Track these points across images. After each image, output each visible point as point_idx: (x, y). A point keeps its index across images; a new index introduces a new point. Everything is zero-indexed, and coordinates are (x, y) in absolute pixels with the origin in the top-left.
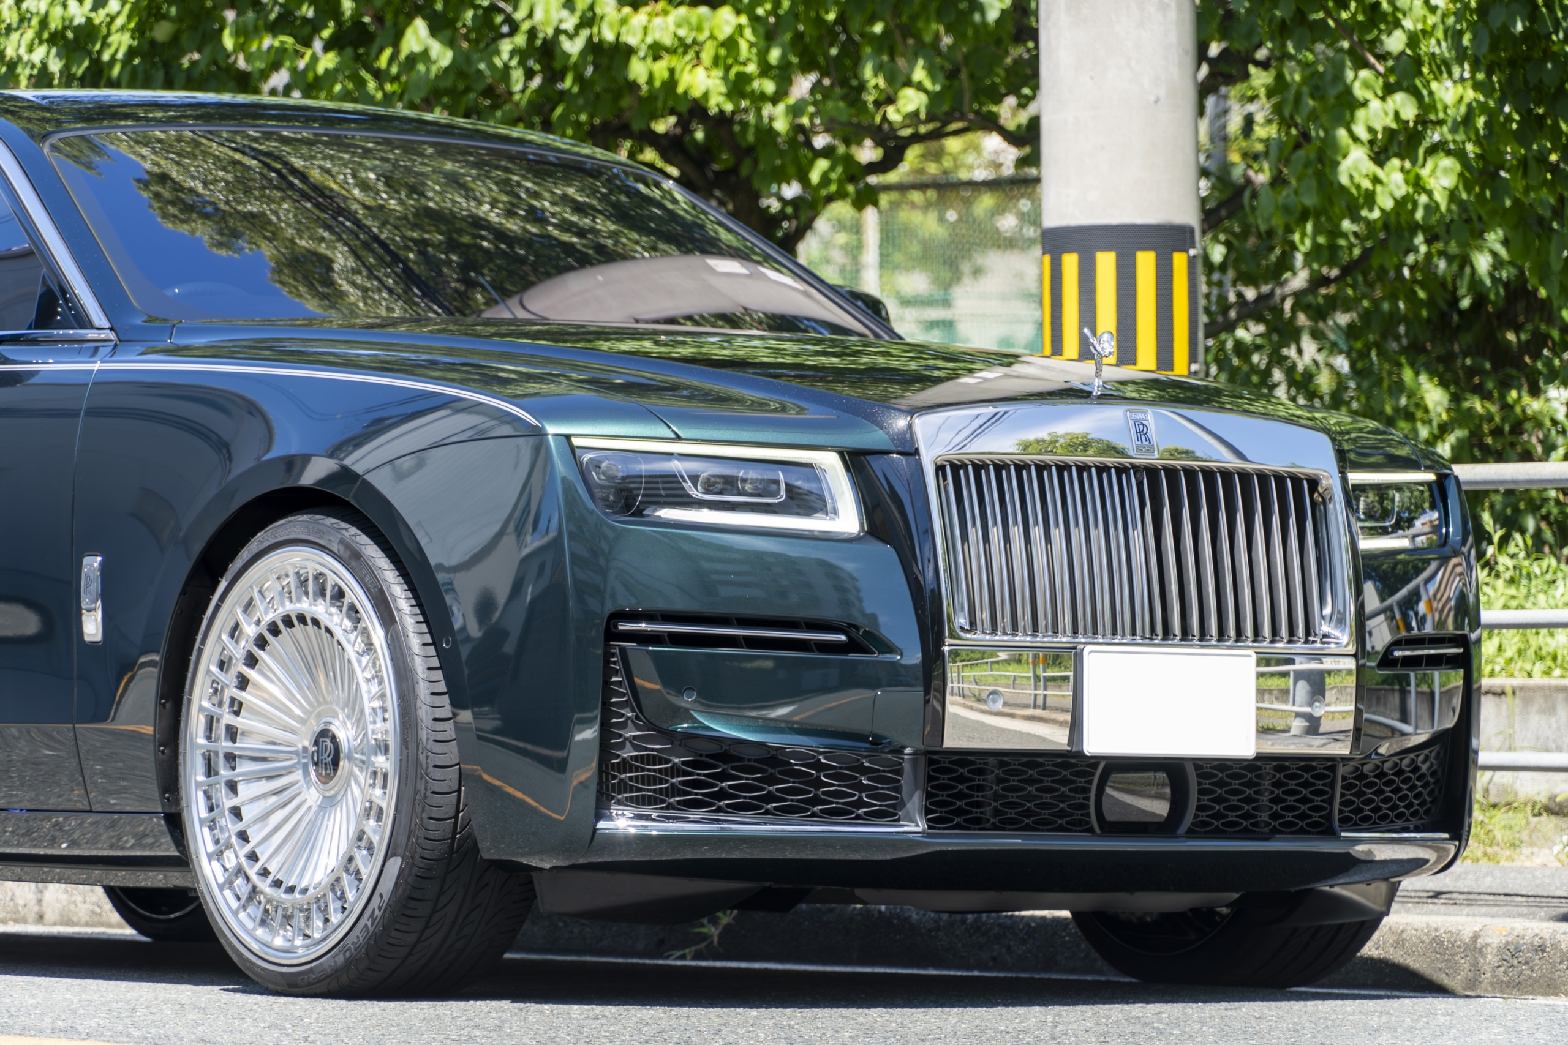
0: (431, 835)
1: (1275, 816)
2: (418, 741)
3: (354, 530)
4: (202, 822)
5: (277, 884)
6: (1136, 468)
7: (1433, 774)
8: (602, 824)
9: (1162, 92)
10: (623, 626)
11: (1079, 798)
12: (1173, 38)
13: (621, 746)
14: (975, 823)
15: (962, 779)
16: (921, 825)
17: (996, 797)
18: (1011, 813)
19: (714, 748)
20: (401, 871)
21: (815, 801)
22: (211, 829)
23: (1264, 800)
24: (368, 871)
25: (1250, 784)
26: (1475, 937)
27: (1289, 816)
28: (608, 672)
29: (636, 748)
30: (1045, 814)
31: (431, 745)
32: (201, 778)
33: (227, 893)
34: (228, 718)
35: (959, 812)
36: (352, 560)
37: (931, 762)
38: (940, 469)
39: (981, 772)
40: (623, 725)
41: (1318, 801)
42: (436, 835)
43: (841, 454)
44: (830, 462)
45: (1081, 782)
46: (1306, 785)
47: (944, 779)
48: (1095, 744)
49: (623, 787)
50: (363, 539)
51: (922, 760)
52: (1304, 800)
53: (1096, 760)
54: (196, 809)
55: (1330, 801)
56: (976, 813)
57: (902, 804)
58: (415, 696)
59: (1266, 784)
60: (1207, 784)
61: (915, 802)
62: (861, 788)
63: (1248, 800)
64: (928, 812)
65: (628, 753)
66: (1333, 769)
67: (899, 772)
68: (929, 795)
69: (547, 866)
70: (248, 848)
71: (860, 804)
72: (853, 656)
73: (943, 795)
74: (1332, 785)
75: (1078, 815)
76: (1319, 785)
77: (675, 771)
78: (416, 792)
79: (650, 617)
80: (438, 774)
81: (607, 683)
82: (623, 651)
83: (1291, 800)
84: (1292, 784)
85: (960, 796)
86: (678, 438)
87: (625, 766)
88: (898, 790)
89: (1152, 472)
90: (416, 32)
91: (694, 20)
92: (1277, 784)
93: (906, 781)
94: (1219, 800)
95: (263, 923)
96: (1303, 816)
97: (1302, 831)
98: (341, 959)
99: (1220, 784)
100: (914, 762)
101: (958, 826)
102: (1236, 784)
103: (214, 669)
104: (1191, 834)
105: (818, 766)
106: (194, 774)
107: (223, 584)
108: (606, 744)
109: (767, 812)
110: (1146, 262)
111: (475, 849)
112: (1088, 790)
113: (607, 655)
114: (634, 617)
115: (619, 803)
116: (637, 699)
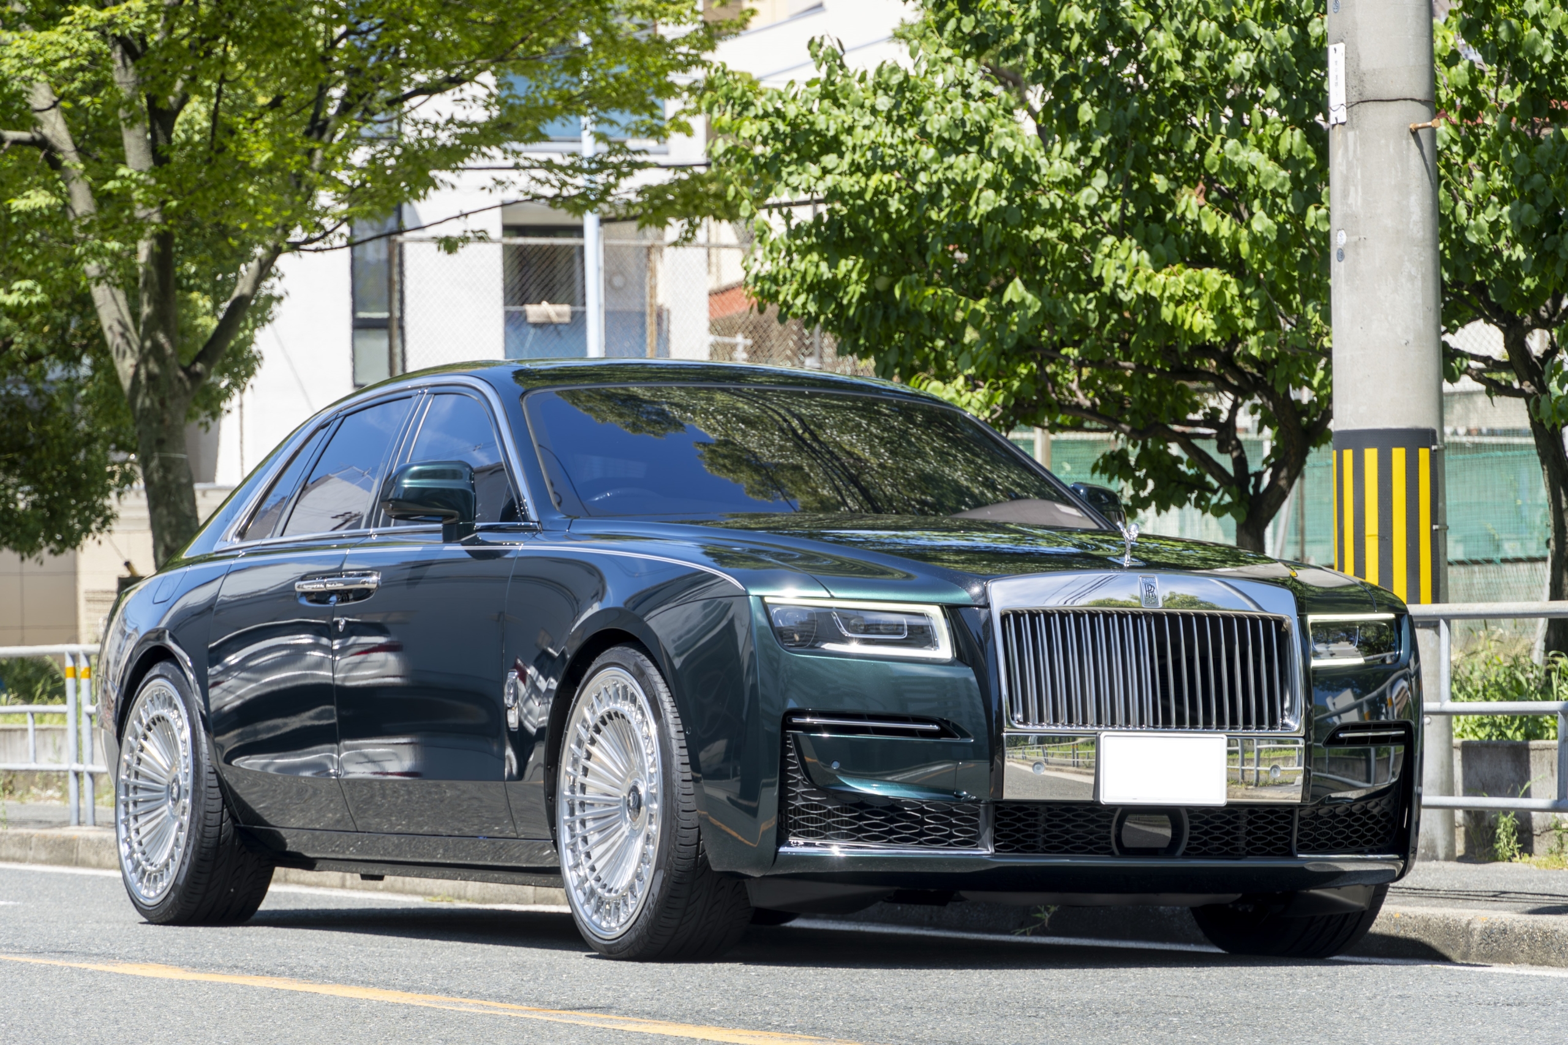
0: (682, 855)
1: (1248, 844)
2: (672, 794)
3: (643, 657)
4: (567, 845)
5: (605, 886)
6: (1146, 614)
7: (1384, 815)
8: (782, 849)
9: (1411, 338)
10: (796, 720)
11: (1103, 832)
13: (795, 798)
14: (1031, 849)
15: (1019, 820)
16: (991, 850)
17: (1046, 831)
18: (1055, 842)
19: (856, 800)
20: (664, 879)
21: (921, 834)
22: (573, 851)
23: (1241, 833)
24: (648, 876)
25: (1228, 822)
26: (1469, 923)
27: (1259, 844)
28: (785, 750)
29: (805, 799)
30: (1079, 843)
31: (680, 797)
32: (567, 817)
33: (579, 892)
34: (580, 778)
35: (1018, 841)
36: (640, 675)
37: (997, 809)
38: (1004, 618)
39: (1034, 815)
40: (796, 785)
41: (1281, 833)
42: (685, 855)
43: (942, 607)
44: (935, 612)
45: (1104, 821)
46: (1271, 823)
47: (1007, 820)
48: (1109, 796)
49: (796, 825)
50: (649, 663)
51: (991, 808)
52: (1270, 833)
53: (1112, 808)
54: (565, 838)
55: (1290, 834)
56: (1030, 842)
57: (978, 837)
58: (671, 765)
59: (1243, 822)
60: (1196, 823)
61: (987, 834)
62: (951, 825)
63: (1228, 833)
64: (995, 841)
65: (799, 803)
66: (1292, 812)
67: (977, 815)
68: (996, 831)
69: (757, 875)
70: (591, 862)
71: (951, 836)
72: (943, 740)
73: (1006, 831)
74: (1291, 823)
75: (1102, 844)
76: (1282, 823)
77: (829, 814)
78: (672, 827)
79: (813, 715)
80: (685, 815)
81: (784, 757)
82: (795, 736)
83: (1260, 833)
84: (1261, 823)
85: (1019, 830)
86: (832, 598)
87: (797, 811)
88: (977, 827)
89: (1159, 617)
90: (1015, 288)
92: (1250, 823)
93: (981, 821)
94: (1206, 833)
95: (597, 911)
96: (1270, 844)
97: (1269, 854)
98: (633, 936)
99: (1207, 823)
100: (986, 809)
101: (1017, 851)
102: (1218, 823)
103: (573, 746)
104: (1186, 855)
105: (922, 811)
106: (564, 816)
107: (578, 691)
108: (783, 799)
109: (890, 841)
110: (1399, 456)
111: (708, 866)
112: (1109, 827)
113: (784, 739)
114: (801, 713)
115: (795, 835)
116: (805, 768)
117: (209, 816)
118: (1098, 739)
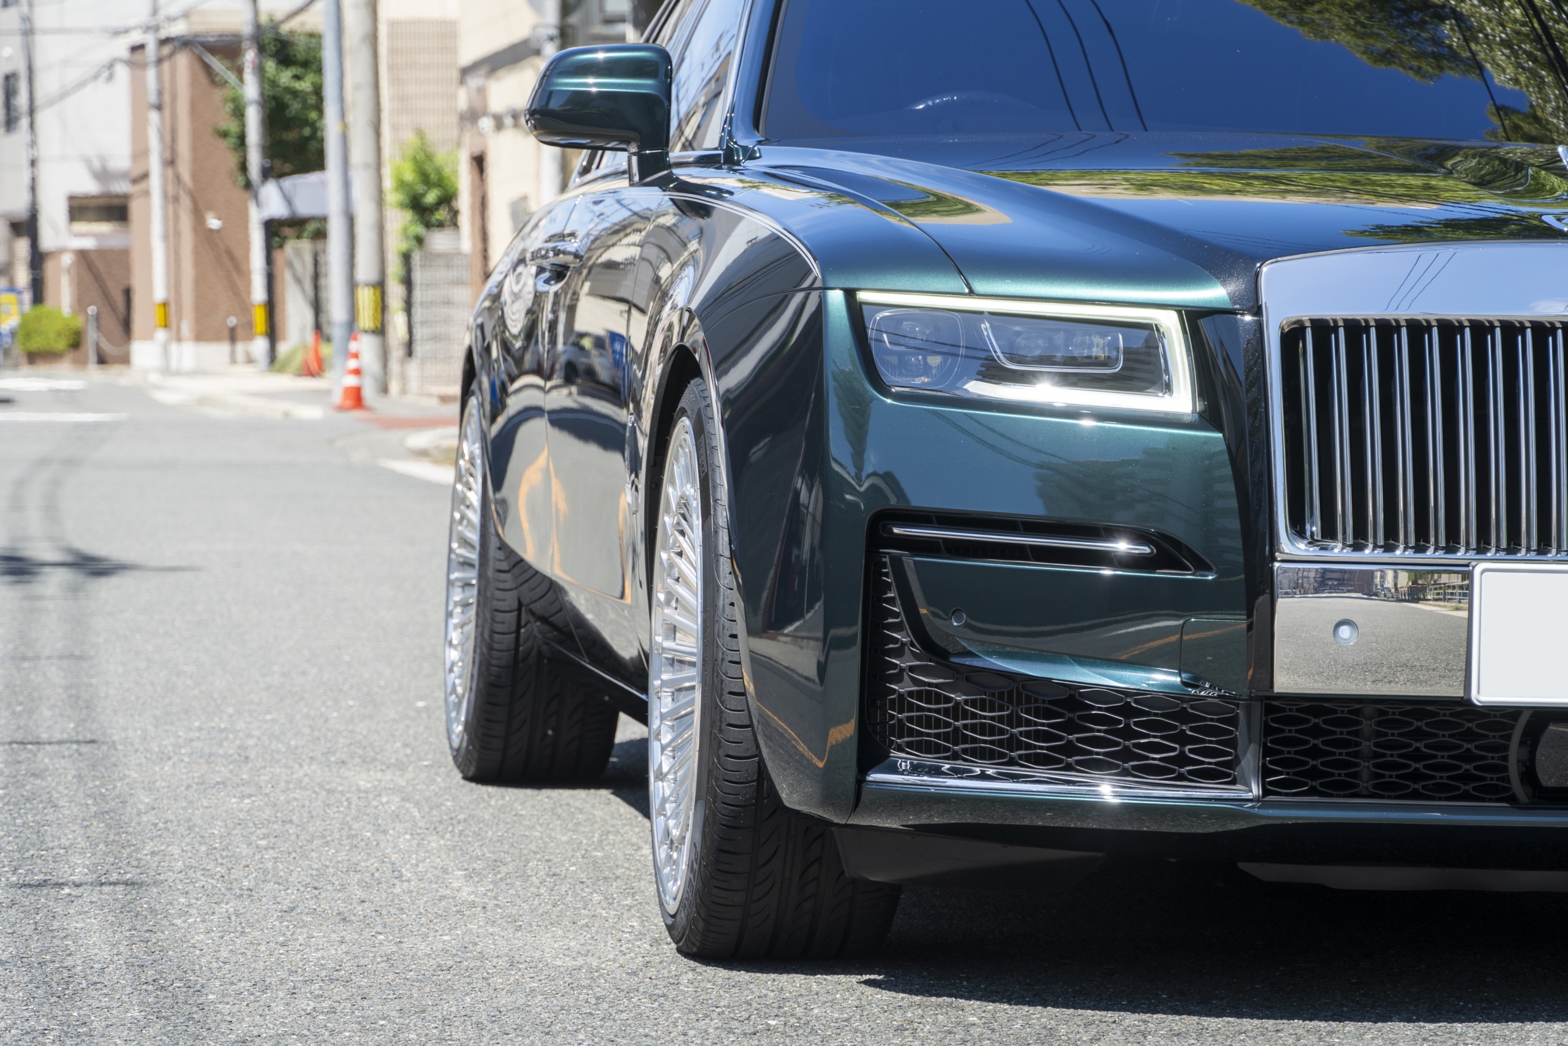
8: (874, 777)
10: (898, 531)
11: (1492, 758)
13: (898, 678)
14: (1345, 788)
15: (1315, 732)
16: (1256, 790)
17: (1373, 755)
18: (1391, 776)
20: (706, 819)
21: (1126, 755)
28: (876, 586)
29: (916, 682)
30: (1442, 777)
35: (1314, 773)
37: (1265, 709)
39: (1344, 722)
40: (899, 653)
42: (734, 777)
43: (1179, 313)
44: (1170, 323)
45: (1494, 738)
47: (1290, 731)
48: (1489, 690)
49: (901, 730)
51: (1257, 709)
53: (1510, 711)
56: (1340, 775)
57: (1233, 763)
61: (1250, 759)
62: (1182, 739)
64: (1266, 772)
65: (905, 688)
67: (1233, 721)
68: (1267, 752)
71: (1182, 760)
72: (1164, 573)
73: (1288, 753)
75: (1491, 778)
77: (959, 711)
79: (926, 519)
81: (873, 600)
82: (897, 562)
85: (1315, 752)
86: (972, 293)
87: (902, 703)
88: (1232, 743)
93: (1240, 733)
98: (684, 916)
100: (1248, 710)
101: (1312, 792)
105: (1127, 711)
108: (871, 678)
109: (1066, 768)
112: (1506, 748)
113: (874, 566)
114: (906, 516)
115: (900, 749)
116: (915, 621)
118: (1468, 576)
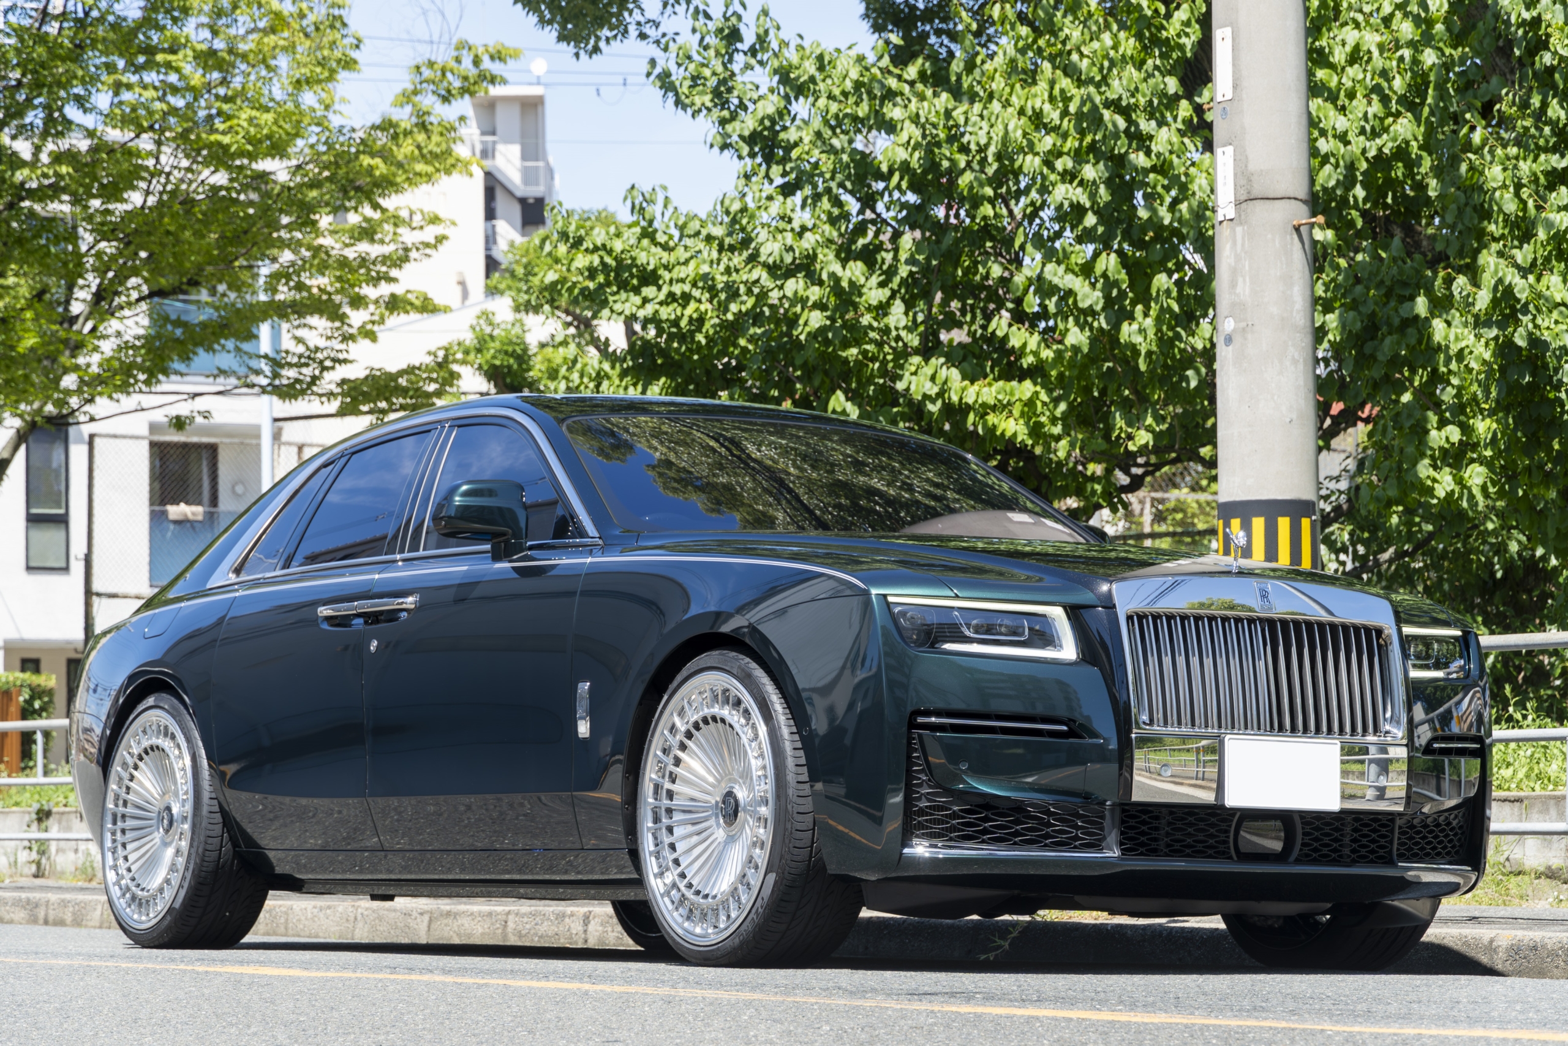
0: (795, 858)
1: (1353, 851)
2: (787, 796)
3: (748, 660)
4: (651, 853)
5: (698, 893)
6: (1261, 620)
7: (1461, 828)
8: (906, 850)
9: (1294, 416)
10: (920, 720)
11: (1222, 837)
12: (1301, 382)
13: (919, 799)
14: (1153, 852)
15: (1144, 823)
16: (1116, 853)
17: (1168, 834)
18: (1177, 846)
19: (980, 801)
20: (776, 882)
21: (1047, 836)
22: (657, 858)
23: (1347, 840)
24: (755, 880)
25: (1337, 830)
26: (1491, 941)
27: (1363, 851)
28: (910, 749)
29: (929, 800)
30: (1200, 847)
31: (795, 799)
32: (650, 825)
33: (666, 899)
34: (668, 785)
35: (1142, 844)
36: (747, 680)
37: (1124, 811)
38: (1129, 618)
39: (1157, 818)
40: (920, 785)
41: (1382, 842)
42: (799, 858)
43: (1065, 608)
44: (1057, 613)
45: (1223, 826)
46: (1374, 831)
47: (1132, 822)
48: (1234, 799)
49: (920, 826)
50: (754, 665)
51: (1118, 810)
52: (1373, 841)
53: (1234, 811)
54: (647, 844)
55: (1391, 842)
56: (1154, 845)
57: (1104, 838)
58: (785, 767)
59: (1348, 829)
60: (1308, 829)
61: (1113, 837)
62: (1077, 828)
63: (1336, 840)
64: (1121, 844)
65: (923, 804)
66: (1392, 821)
67: (1103, 817)
68: (1122, 833)
69: (873, 878)
70: (680, 869)
71: (1077, 838)
72: (1071, 740)
73: (1131, 833)
74: (1392, 831)
75: (1221, 848)
76: (1384, 831)
77: (955, 816)
78: (785, 829)
79: (938, 713)
80: (800, 818)
81: (909, 757)
82: (920, 736)
83: (1364, 841)
84: (1365, 831)
85: (1143, 833)
86: (957, 596)
87: (922, 812)
88: (1102, 829)
89: (1271, 622)
90: (838, 399)
91: (1008, 389)
92: (1355, 830)
93: (1107, 823)
94: (1316, 839)
95: (688, 918)
96: (1373, 852)
97: (1372, 862)
98: (737, 941)
99: (1317, 829)
100: (1112, 811)
101: (1141, 854)
102: (1327, 829)
103: (659, 753)
104: (1298, 861)
105: (1048, 813)
106: (646, 823)
107: (665, 697)
108: (908, 801)
109: (1015, 843)
110: (1284, 524)
111: (824, 868)
112: (1228, 832)
113: (910, 740)
114: (928, 713)
115: (917, 836)
116: (929, 768)
117: (210, 840)
118: (1222, 743)
